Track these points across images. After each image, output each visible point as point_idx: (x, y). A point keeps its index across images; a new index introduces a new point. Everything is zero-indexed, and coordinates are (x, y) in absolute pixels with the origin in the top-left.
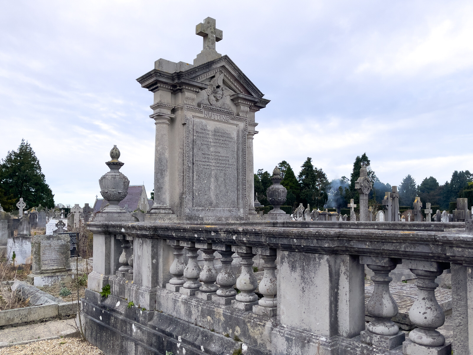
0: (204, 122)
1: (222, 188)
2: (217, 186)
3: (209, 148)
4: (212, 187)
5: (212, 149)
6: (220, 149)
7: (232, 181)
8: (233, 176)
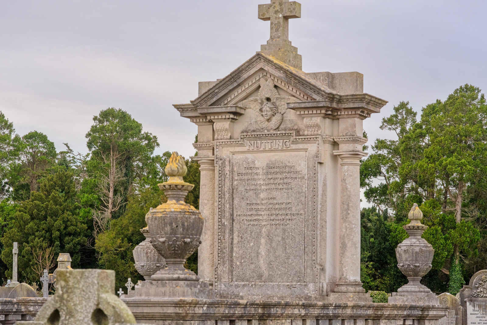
0: (250, 156)
1: (279, 252)
2: (271, 250)
3: (257, 195)
4: (263, 251)
5: (262, 195)
6: (275, 193)
7: (297, 240)
8: (299, 232)
